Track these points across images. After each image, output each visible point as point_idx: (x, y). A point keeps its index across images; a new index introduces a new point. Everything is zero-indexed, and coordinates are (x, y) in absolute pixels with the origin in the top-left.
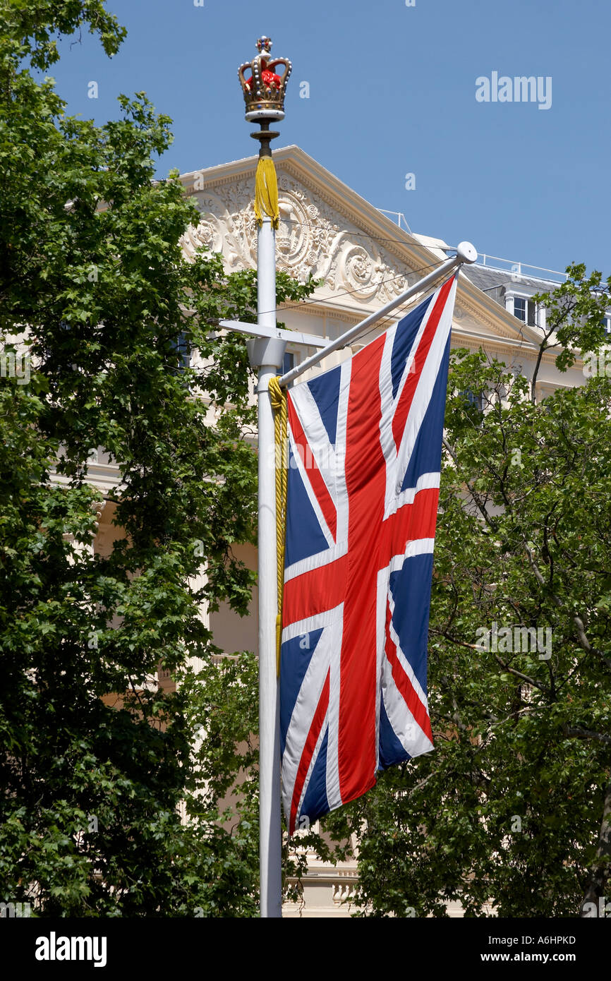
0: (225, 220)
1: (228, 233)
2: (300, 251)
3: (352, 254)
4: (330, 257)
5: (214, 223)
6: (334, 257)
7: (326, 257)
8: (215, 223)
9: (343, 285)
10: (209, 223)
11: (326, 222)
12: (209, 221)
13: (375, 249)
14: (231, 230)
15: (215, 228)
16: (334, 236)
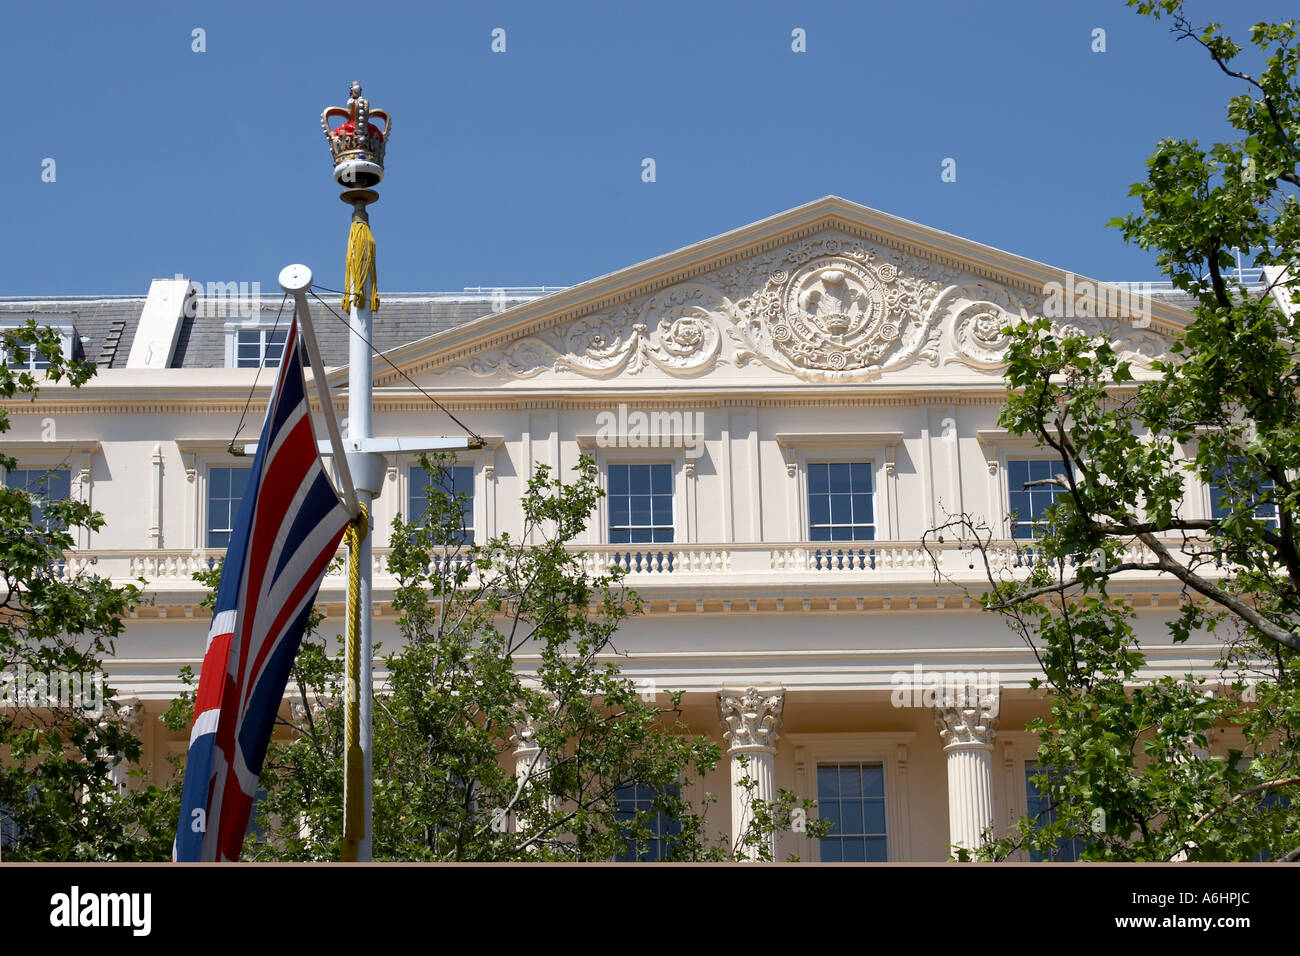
0: (725, 310)
1: (731, 326)
2: (867, 326)
3: (966, 314)
4: (925, 324)
5: (704, 318)
6: (933, 325)
7: (918, 326)
8: (706, 317)
9: (955, 357)
10: (693, 320)
11: (915, 281)
12: (695, 317)
13: (1014, 299)
14: (736, 320)
15: (706, 323)
16: (933, 297)
